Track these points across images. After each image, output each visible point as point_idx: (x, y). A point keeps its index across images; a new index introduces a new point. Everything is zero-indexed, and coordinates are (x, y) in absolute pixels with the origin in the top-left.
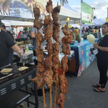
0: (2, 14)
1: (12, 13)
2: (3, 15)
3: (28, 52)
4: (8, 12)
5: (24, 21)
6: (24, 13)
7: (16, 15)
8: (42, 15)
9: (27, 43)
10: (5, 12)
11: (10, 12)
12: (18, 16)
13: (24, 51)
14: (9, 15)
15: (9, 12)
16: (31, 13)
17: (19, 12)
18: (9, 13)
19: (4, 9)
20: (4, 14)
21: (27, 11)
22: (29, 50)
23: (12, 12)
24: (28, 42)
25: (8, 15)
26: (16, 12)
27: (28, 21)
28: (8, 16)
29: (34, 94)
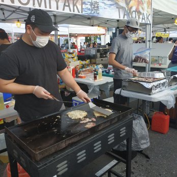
0: (70, 11)
1: (87, 8)
2: (72, 12)
3: (102, 79)
4: (79, 7)
5: (92, 26)
6: (105, 8)
7: (92, 12)
8: (134, 13)
9: (95, 63)
10: (75, 7)
11: (84, 6)
12: (95, 14)
13: (95, 78)
14: (82, 12)
15: (82, 6)
16: (117, 8)
17: (98, 7)
18: (82, 9)
19: (75, 2)
20: (74, 11)
21: (111, 5)
22: (103, 75)
23: (87, 6)
24: (97, 62)
25: (80, 12)
26: (93, 6)
27: (99, 26)
28: (80, 14)
29: (123, 160)
